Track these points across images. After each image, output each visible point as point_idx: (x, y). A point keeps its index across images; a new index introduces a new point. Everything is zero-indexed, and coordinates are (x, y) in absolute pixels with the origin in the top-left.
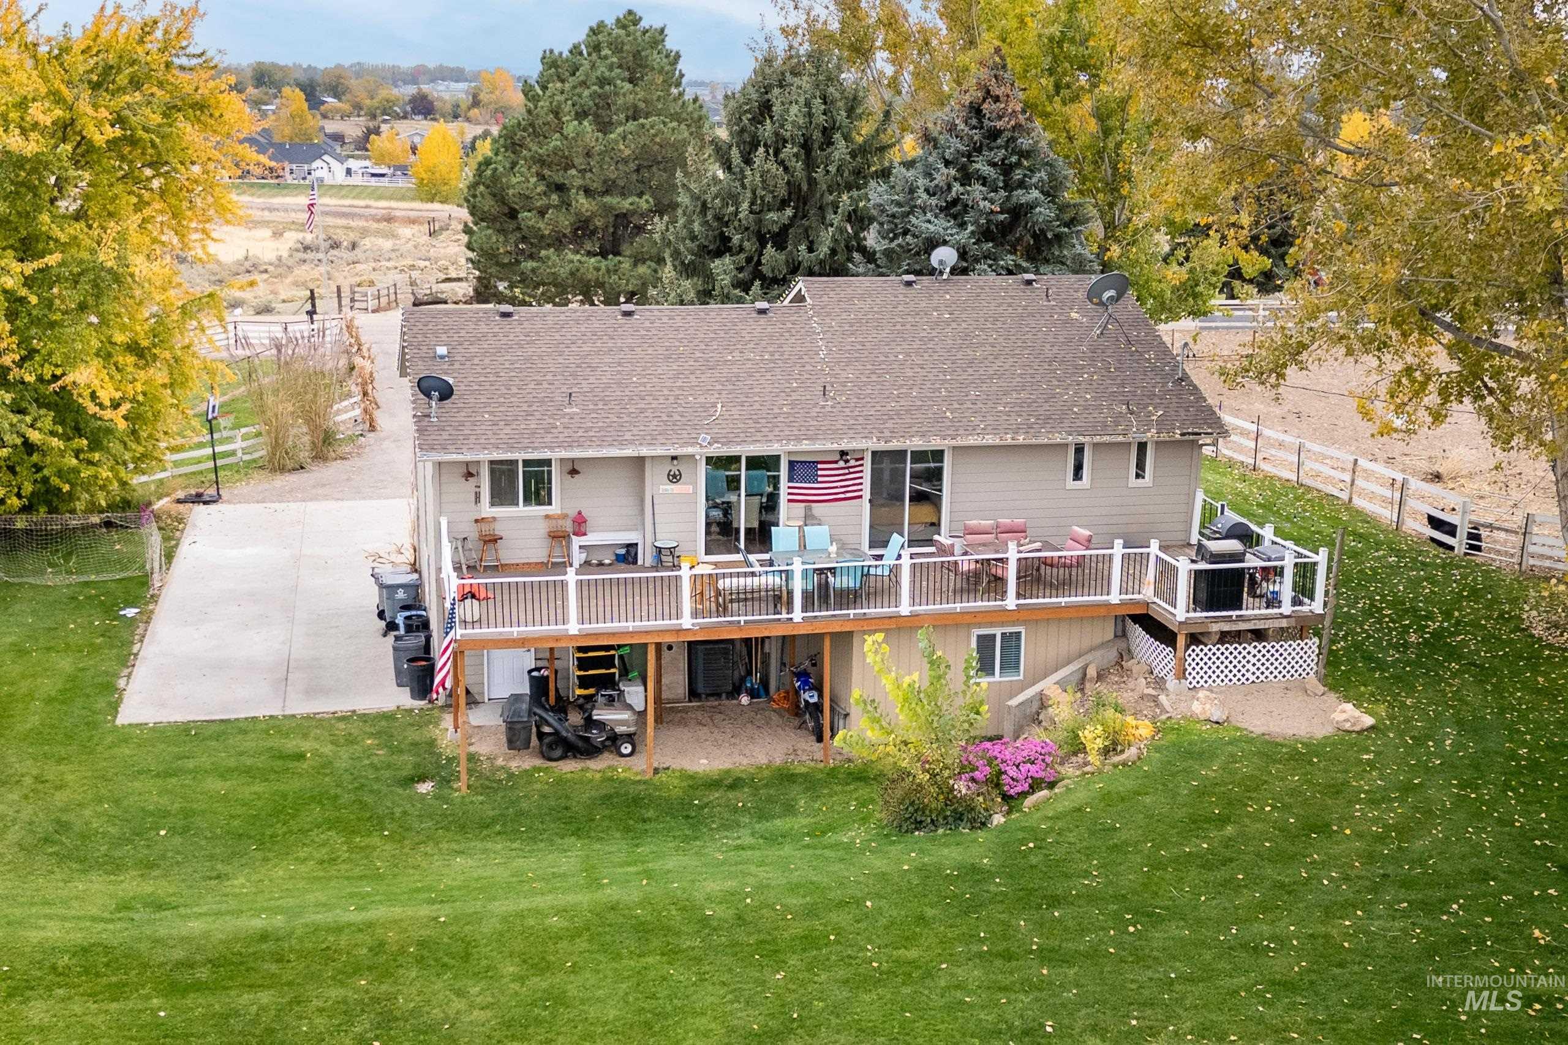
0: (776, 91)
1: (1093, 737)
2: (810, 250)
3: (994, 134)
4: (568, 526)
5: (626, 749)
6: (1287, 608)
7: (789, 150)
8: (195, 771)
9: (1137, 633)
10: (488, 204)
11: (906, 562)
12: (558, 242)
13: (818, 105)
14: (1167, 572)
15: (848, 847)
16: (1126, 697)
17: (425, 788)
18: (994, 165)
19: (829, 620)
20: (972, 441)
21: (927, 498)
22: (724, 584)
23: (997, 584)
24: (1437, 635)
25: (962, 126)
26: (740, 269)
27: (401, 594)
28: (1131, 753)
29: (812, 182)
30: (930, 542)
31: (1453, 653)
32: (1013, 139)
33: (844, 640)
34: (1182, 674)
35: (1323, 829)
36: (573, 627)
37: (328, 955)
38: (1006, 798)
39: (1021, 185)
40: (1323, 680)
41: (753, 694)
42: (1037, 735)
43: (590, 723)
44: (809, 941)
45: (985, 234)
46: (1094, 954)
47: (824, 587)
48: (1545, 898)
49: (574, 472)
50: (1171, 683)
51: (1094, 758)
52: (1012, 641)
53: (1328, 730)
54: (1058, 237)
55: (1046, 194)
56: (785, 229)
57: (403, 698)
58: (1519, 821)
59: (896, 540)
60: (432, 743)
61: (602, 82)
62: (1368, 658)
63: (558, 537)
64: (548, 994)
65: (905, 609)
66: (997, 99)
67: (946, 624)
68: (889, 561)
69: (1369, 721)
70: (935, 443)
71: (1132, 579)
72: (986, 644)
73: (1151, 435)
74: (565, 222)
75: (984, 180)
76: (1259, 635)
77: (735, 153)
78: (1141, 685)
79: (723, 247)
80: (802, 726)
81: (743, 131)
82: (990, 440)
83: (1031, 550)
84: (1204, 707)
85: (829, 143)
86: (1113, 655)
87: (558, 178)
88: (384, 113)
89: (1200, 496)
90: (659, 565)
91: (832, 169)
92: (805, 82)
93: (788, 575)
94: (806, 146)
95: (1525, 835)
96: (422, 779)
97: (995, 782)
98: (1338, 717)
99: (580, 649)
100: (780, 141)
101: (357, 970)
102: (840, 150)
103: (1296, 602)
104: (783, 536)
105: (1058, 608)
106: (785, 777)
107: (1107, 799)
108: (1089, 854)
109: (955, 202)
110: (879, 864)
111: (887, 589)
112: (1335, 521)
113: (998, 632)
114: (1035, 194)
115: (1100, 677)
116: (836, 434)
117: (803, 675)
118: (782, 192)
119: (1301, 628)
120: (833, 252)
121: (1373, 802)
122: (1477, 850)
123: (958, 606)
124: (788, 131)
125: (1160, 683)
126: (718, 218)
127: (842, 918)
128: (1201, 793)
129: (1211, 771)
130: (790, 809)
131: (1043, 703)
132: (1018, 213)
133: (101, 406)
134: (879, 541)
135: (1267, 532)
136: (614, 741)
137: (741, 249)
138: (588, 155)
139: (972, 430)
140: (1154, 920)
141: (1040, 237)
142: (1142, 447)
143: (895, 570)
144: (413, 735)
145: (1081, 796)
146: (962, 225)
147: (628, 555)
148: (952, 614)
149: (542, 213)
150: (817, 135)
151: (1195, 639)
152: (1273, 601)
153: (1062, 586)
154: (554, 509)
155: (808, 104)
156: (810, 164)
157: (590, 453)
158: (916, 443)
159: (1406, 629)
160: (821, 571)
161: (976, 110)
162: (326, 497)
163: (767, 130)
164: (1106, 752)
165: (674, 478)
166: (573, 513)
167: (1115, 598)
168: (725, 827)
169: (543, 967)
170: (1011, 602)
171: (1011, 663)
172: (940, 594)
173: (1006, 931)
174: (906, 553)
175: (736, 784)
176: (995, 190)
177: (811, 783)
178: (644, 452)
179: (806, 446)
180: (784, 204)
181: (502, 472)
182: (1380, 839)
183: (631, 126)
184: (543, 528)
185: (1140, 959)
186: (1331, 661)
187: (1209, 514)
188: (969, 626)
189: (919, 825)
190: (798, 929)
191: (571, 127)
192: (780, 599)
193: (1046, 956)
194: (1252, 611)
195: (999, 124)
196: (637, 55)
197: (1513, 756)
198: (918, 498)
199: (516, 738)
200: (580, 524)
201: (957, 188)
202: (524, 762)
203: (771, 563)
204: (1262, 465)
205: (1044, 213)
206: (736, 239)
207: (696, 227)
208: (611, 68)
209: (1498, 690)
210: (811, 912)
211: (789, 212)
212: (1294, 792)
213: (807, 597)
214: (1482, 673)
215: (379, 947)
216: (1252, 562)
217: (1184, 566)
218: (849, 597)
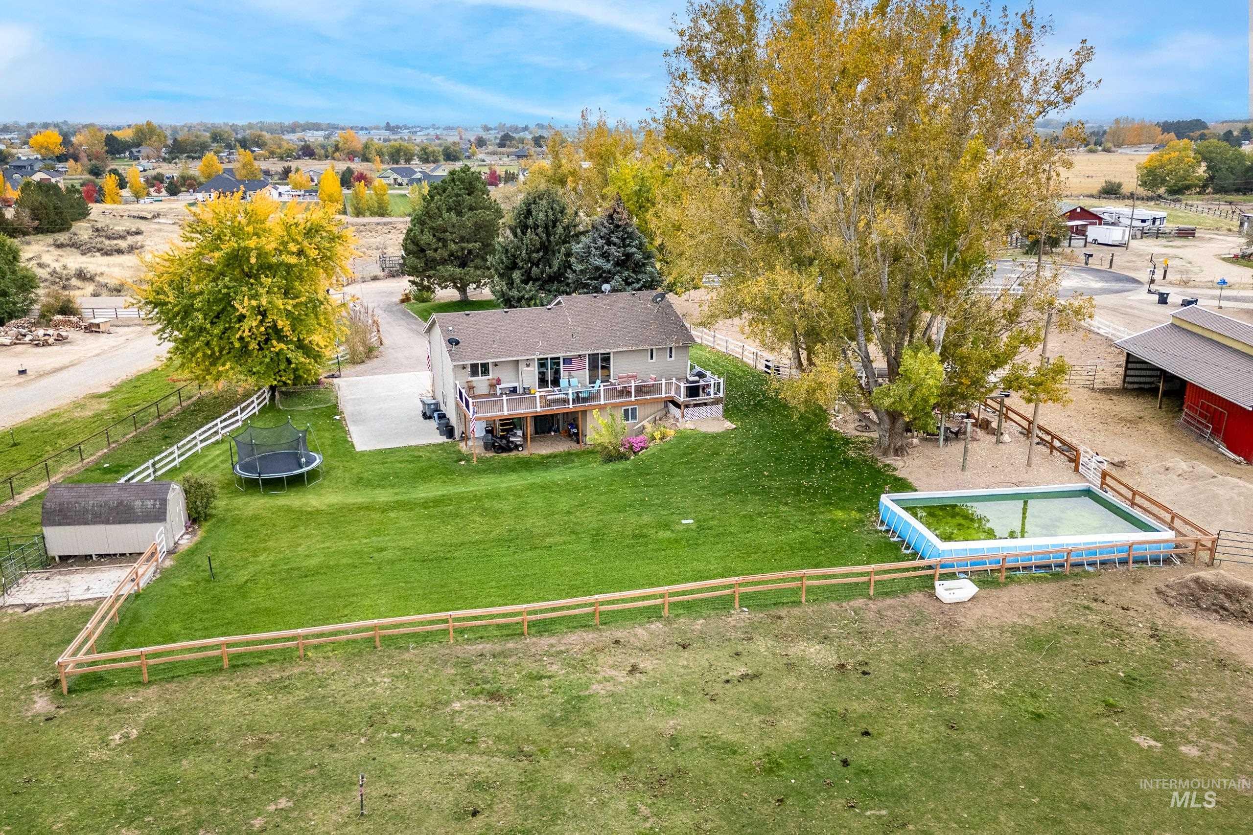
0: (533, 206)
1: (658, 435)
2: (550, 268)
3: (618, 226)
4: (495, 382)
5: (520, 449)
6: (712, 396)
7: (540, 230)
8: (391, 462)
9: (670, 405)
10: (411, 247)
11: (602, 388)
12: (444, 262)
13: (550, 212)
14: (678, 388)
15: (593, 467)
16: (667, 424)
17: (463, 463)
18: (618, 238)
19: (580, 406)
20: (619, 350)
21: (606, 368)
22: (549, 397)
23: (629, 394)
24: (759, 401)
25: (606, 224)
26: (522, 275)
27: (432, 407)
28: (668, 439)
29: (549, 241)
30: (608, 381)
31: (763, 406)
32: (625, 228)
33: (584, 412)
34: (683, 417)
35: (718, 454)
36: (506, 413)
37: (463, 498)
38: (634, 453)
39: (629, 245)
40: (723, 416)
41: (555, 432)
42: (641, 437)
43: (509, 442)
44: (586, 487)
45: (617, 264)
46: (657, 485)
47: (578, 397)
48: (770, 466)
49: (496, 365)
50: (680, 419)
51: (658, 441)
52: (634, 410)
53: (724, 430)
54: (644, 264)
55: (638, 249)
56: (539, 260)
57: (443, 439)
58: (769, 449)
59: (598, 382)
60: (459, 451)
61: (457, 195)
62: (738, 409)
63: (492, 386)
64: (522, 502)
65: (602, 402)
66: (618, 213)
67: (615, 406)
68: (596, 388)
69: (734, 426)
70: (608, 351)
71: (668, 389)
72: (626, 411)
73: (673, 345)
74: (446, 255)
75: (615, 244)
76: (705, 404)
77: (519, 230)
78: (672, 421)
79: (514, 266)
80: (572, 440)
81: (521, 221)
82: (624, 349)
83: (639, 383)
84: (689, 425)
85: (554, 226)
86: (664, 412)
87: (441, 236)
88: (288, 157)
89: (689, 362)
90: (524, 393)
91: (557, 237)
92: (544, 202)
93: (567, 394)
94: (546, 227)
95: (769, 452)
96: (461, 460)
97: (631, 448)
98: (726, 426)
99: (501, 420)
100: (536, 226)
101: (472, 501)
102: (560, 230)
103: (715, 394)
104: (563, 382)
105: (647, 399)
106: (570, 453)
107: (661, 450)
108: (657, 463)
109: (606, 252)
110: (601, 470)
111: (597, 396)
112: (737, 367)
113: (630, 408)
114: (634, 250)
115: (660, 419)
116: (577, 350)
117: (571, 425)
118: (538, 246)
119: (716, 402)
120: (559, 269)
121: (731, 447)
122: (756, 456)
123: (618, 401)
124: (539, 222)
125: (677, 420)
126: (513, 256)
127: (594, 482)
128: (686, 447)
129: (690, 442)
130: (573, 462)
131: (644, 427)
132: (628, 256)
133: (321, 348)
134: (592, 381)
135: (708, 373)
136: (516, 447)
137: (523, 268)
138: (454, 226)
139: (618, 346)
140: (673, 477)
141: (637, 264)
142: (671, 349)
143: (599, 391)
144: (452, 449)
145: (654, 450)
146: (608, 261)
147: (514, 390)
148: (616, 403)
149: (436, 250)
150: (550, 224)
151: (687, 406)
152: (709, 394)
153: (647, 393)
154: (490, 377)
155: (546, 212)
156: (548, 235)
157: (503, 360)
158: (602, 351)
159: (750, 400)
160: (577, 393)
161: (611, 217)
162: (380, 373)
163: (530, 222)
164: (661, 439)
165: (528, 366)
166: (496, 378)
167: (663, 395)
168: (555, 467)
169: (520, 497)
170: (633, 398)
171: (634, 417)
172: (612, 397)
173: (636, 481)
174: (602, 385)
175: (556, 456)
176: (619, 247)
177: (578, 455)
178: (520, 358)
179: (568, 354)
180: (538, 251)
181: (474, 367)
182: (732, 455)
183: (470, 214)
184: (487, 383)
185: (668, 485)
186: (726, 411)
187: (692, 367)
188: (621, 406)
189: (611, 461)
190: (583, 485)
191: (446, 215)
192: (565, 401)
193: (645, 486)
194: (703, 397)
195: (620, 223)
196: (470, 183)
197: (772, 433)
198: (603, 367)
199: (487, 447)
200: (499, 382)
201: (606, 247)
202: (490, 454)
203: (560, 390)
204: (716, 346)
205: (638, 256)
206: (521, 264)
207: (504, 259)
208: (460, 190)
209: (773, 417)
210: (585, 481)
211: (541, 254)
212: (712, 446)
213: (574, 400)
214: (769, 411)
215: (475, 496)
216: (702, 383)
217: (682, 385)
218: (585, 400)
